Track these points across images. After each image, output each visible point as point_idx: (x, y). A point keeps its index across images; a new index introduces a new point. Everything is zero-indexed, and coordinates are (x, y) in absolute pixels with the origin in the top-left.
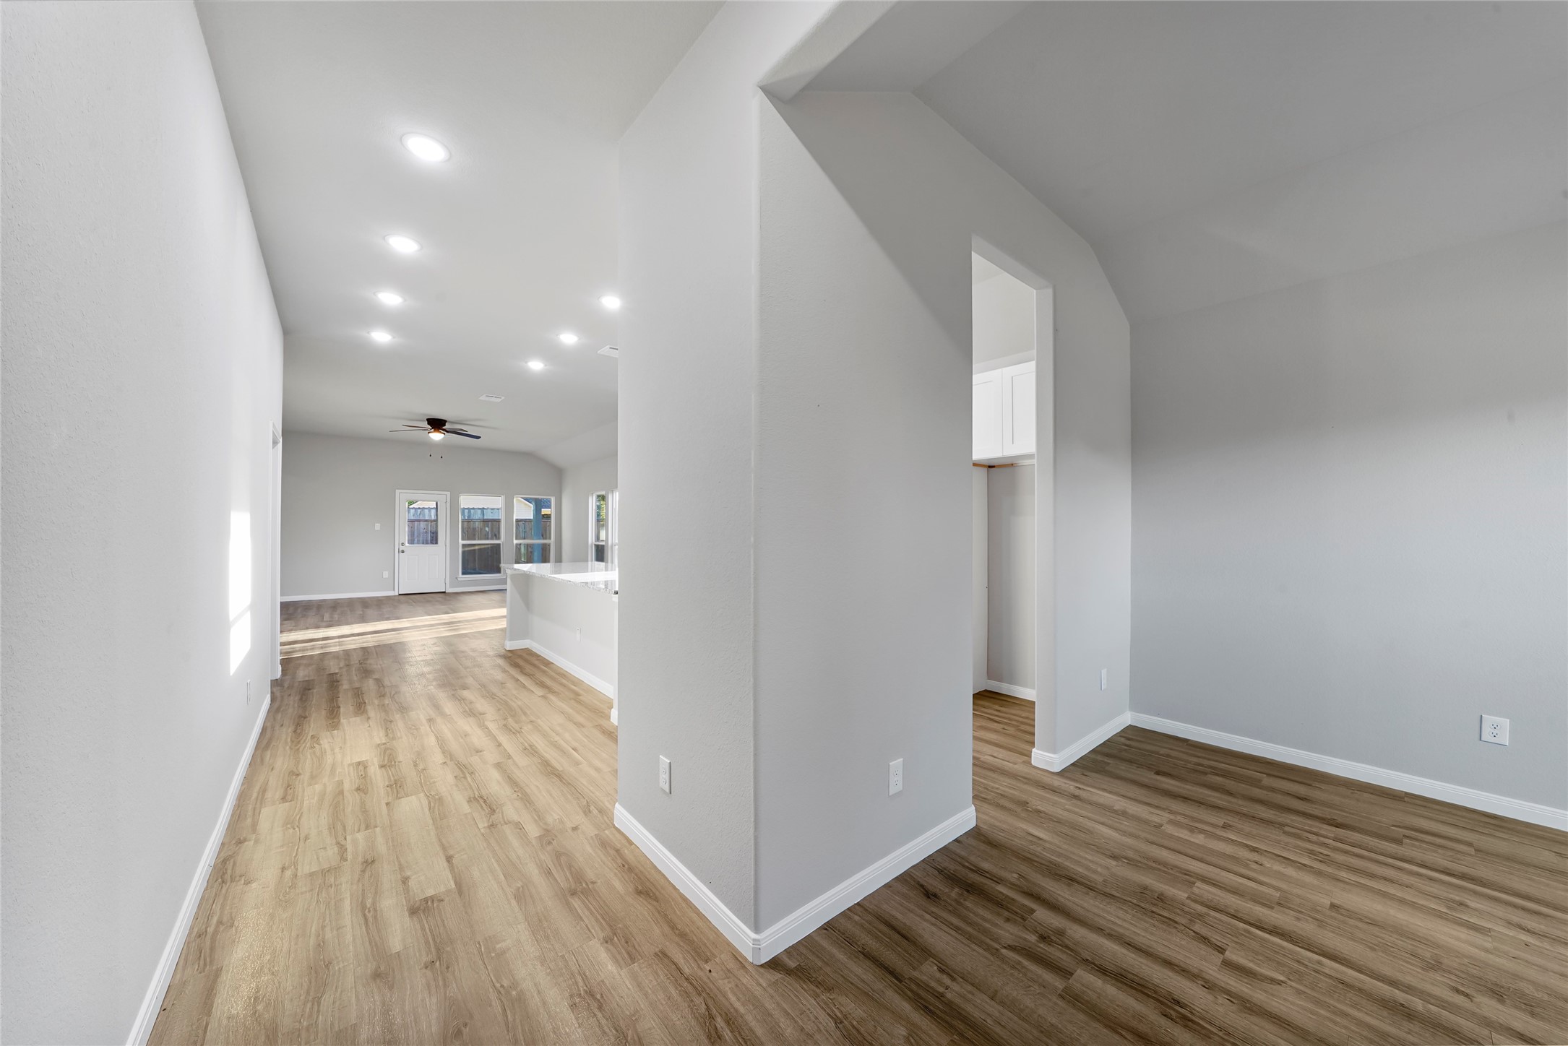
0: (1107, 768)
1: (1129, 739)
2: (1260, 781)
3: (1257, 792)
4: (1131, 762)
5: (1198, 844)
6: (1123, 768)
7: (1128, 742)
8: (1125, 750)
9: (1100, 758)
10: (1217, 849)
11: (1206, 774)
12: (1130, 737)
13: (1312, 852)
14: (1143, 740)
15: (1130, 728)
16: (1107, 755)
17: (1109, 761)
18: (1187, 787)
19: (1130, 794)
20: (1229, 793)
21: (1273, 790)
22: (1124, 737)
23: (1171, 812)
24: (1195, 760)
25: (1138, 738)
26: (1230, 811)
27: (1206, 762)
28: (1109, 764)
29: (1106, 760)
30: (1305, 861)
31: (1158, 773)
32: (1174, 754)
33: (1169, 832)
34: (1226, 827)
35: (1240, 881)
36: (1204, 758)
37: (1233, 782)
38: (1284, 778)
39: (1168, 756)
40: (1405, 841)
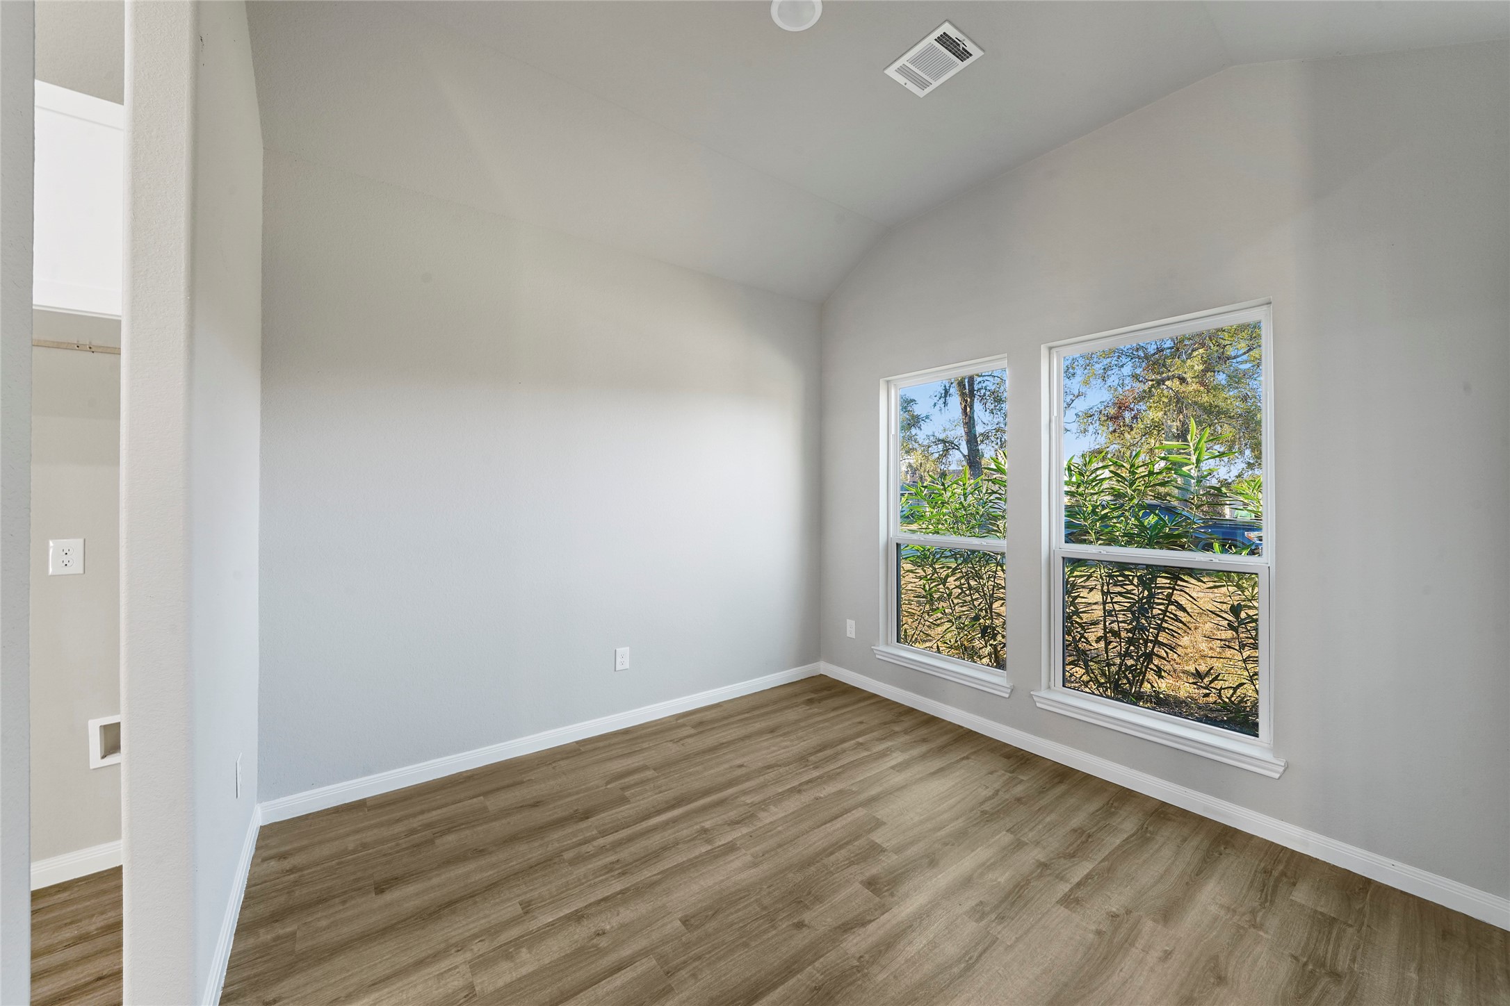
0: (300, 947)
1: (282, 856)
2: (485, 809)
3: (499, 828)
4: (326, 900)
5: (534, 973)
6: (324, 923)
7: (287, 864)
8: (296, 883)
9: (265, 936)
10: (556, 956)
11: (431, 842)
12: (283, 849)
13: (609, 868)
14: (305, 842)
15: (268, 834)
16: (276, 917)
17: (288, 930)
18: (435, 881)
19: (381, 970)
20: (480, 852)
21: (505, 813)
22: (271, 858)
23: (461, 946)
24: (399, 828)
25: (296, 845)
26: (507, 879)
27: (415, 823)
28: (294, 934)
29: (281, 932)
30: (617, 886)
31: (380, 889)
32: (369, 836)
33: (491, 988)
34: (528, 908)
35: (618, 983)
36: (407, 817)
37: (468, 832)
38: (498, 789)
39: (365, 846)
40: (627, 793)
